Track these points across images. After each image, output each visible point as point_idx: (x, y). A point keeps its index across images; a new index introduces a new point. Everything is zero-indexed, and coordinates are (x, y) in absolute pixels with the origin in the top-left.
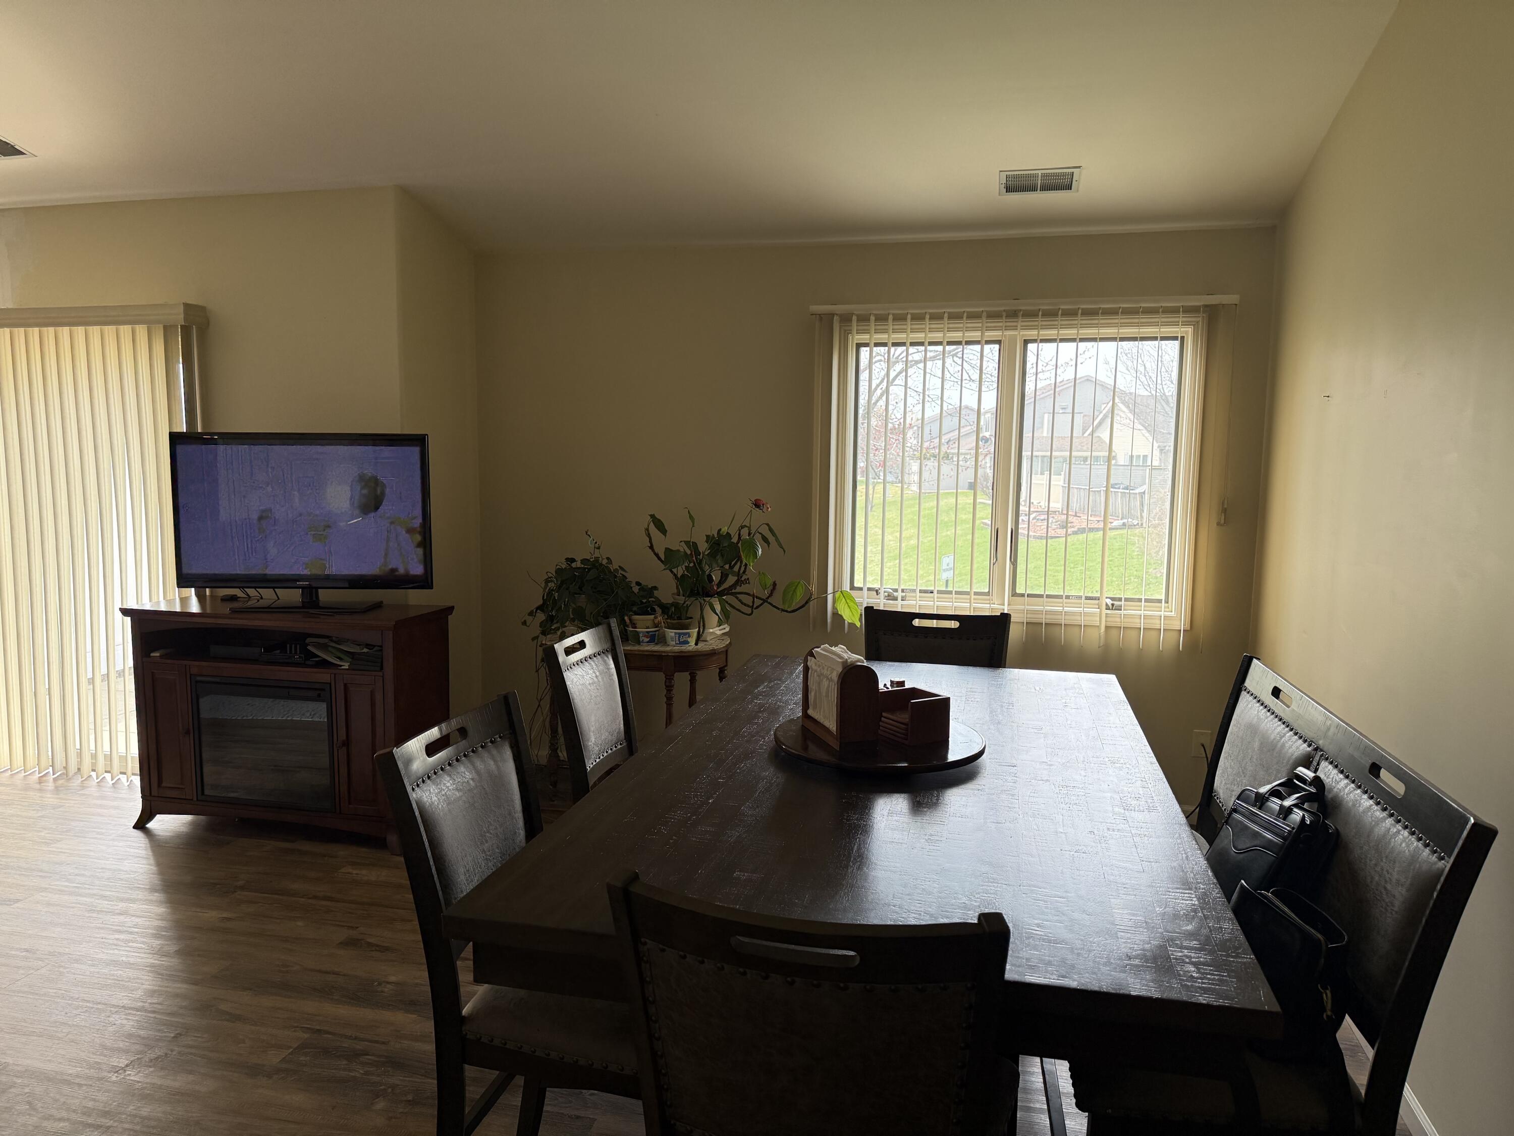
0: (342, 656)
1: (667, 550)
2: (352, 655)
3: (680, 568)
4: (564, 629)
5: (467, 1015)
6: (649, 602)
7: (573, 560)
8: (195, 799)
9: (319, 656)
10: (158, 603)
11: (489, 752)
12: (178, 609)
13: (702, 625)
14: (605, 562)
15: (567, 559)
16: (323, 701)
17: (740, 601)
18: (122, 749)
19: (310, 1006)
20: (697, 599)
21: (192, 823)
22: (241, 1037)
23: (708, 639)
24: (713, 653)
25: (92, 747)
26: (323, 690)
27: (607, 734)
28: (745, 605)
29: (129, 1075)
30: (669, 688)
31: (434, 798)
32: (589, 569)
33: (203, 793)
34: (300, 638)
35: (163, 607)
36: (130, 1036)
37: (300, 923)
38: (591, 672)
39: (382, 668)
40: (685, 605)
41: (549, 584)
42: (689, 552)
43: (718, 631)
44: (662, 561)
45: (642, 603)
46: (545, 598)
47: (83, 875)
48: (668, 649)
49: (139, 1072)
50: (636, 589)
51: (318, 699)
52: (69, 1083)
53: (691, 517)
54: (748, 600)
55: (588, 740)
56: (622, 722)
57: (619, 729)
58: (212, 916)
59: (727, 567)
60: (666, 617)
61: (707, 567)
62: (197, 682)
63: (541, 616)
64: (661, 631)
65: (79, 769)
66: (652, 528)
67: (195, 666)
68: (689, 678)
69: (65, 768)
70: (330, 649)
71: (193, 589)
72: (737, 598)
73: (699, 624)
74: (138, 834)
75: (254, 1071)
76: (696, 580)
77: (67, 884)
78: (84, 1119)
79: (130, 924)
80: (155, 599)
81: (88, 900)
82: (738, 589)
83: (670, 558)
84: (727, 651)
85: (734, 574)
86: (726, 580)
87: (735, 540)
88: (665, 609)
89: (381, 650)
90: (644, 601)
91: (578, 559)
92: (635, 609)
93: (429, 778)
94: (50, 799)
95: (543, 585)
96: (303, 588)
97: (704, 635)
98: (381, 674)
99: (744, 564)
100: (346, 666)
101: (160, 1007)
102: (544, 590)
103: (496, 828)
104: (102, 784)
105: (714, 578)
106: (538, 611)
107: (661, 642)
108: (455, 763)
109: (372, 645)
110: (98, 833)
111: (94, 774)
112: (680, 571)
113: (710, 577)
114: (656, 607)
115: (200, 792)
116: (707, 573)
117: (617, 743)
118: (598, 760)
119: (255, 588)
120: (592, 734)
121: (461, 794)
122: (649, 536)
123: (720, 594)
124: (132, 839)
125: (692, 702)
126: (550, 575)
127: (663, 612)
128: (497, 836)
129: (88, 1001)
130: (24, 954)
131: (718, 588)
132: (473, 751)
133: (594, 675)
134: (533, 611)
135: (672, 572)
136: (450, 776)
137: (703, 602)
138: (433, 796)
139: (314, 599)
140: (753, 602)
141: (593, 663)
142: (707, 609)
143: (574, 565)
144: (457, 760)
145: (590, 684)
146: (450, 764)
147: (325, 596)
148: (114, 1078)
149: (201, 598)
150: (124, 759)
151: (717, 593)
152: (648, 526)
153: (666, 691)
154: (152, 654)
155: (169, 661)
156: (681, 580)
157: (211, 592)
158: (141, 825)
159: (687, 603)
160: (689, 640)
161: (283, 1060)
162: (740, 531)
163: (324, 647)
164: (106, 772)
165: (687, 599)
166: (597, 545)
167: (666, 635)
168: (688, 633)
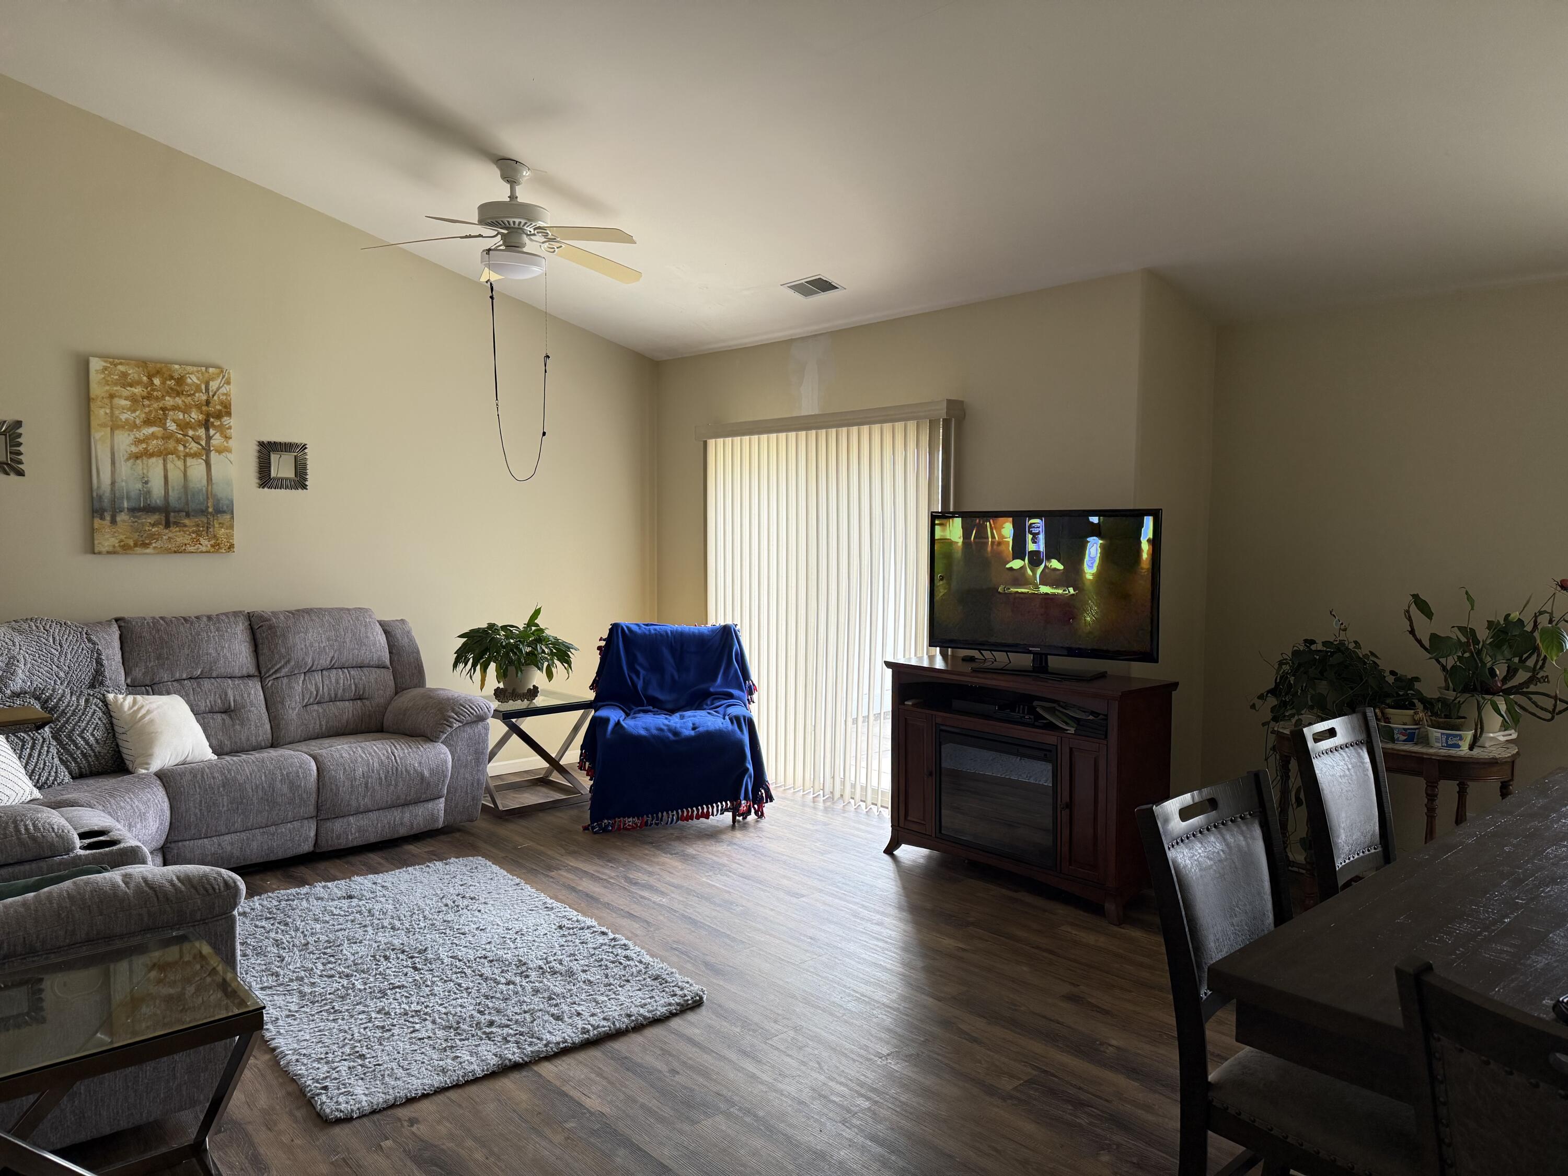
0: (1069, 721)
1: (1434, 637)
2: (1077, 721)
3: (1450, 658)
4: (1300, 717)
5: (1213, 1082)
6: (1408, 694)
7: (1312, 642)
8: (934, 835)
9: (1046, 719)
10: (910, 659)
11: (1239, 827)
12: (925, 664)
13: (1480, 728)
14: (1351, 646)
15: (1306, 641)
16: (1049, 761)
17: (1534, 703)
18: (875, 783)
19: (1038, 1047)
20: (1473, 696)
21: (929, 858)
22: (978, 1057)
23: (1487, 745)
24: (1493, 763)
25: (853, 778)
26: (1050, 751)
27: (1359, 834)
28: (1542, 708)
29: (890, 1063)
30: (1431, 797)
31: (1188, 862)
32: (1333, 654)
33: (940, 831)
34: (1027, 700)
35: (914, 662)
36: (889, 1030)
37: (1025, 969)
38: (1342, 763)
39: (1106, 737)
40: (1456, 701)
41: (1284, 666)
42: (1463, 639)
43: (1501, 737)
44: (1426, 649)
45: (1398, 695)
46: (1278, 681)
47: (848, 885)
48: (1432, 751)
49: (898, 1063)
50: (1390, 679)
51: (1045, 759)
52: (846, 1056)
53: (1469, 598)
54: (1548, 703)
55: (1338, 837)
56: (1378, 824)
57: (1374, 831)
58: (948, 943)
59: (1516, 660)
60: (1430, 714)
61: (1489, 659)
62: (942, 730)
63: (1272, 701)
64: (1422, 730)
65: (842, 796)
66: (1414, 610)
67: (940, 716)
68: (1458, 790)
69: (832, 793)
70: (1057, 712)
71: (938, 649)
72: (1530, 699)
73: (1476, 725)
74: (887, 858)
75: (991, 1091)
76: (1474, 673)
77: (836, 889)
78: (858, 1088)
79: (885, 934)
80: (907, 656)
81: (855, 907)
82: (1532, 688)
83: (1437, 645)
84: (1513, 762)
85: (1527, 669)
86: (1514, 675)
87: (1529, 628)
88: (1428, 704)
89: (1106, 720)
90: (1401, 693)
91: (1319, 641)
92: (1389, 701)
93: (1182, 841)
94: (820, 816)
95: (1276, 666)
96: (1035, 653)
97: (1482, 740)
98: (1105, 742)
99: (1542, 657)
100: (1072, 731)
101: (911, 1012)
102: (1277, 673)
103: (1245, 905)
104: (859, 811)
105: (1498, 672)
106: (1269, 695)
107: (1421, 743)
108: (1206, 832)
109: (1097, 713)
110: (858, 852)
111: (852, 801)
112: (1450, 662)
113: (1492, 672)
114: (1416, 701)
115: (938, 831)
116: (1489, 665)
117: (1370, 847)
118: (1347, 861)
119: (991, 651)
120: (1342, 831)
121: (1212, 862)
122: (1410, 619)
123: (1507, 692)
124: (884, 862)
125: (1460, 819)
126: (1285, 656)
127: (1425, 708)
128: (1246, 913)
129: (857, 992)
130: (809, 940)
131: (1503, 685)
132: (1223, 824)
133: (1346, 767)
134: (1263, 694)
135: (1439, 662)
136: (1202, 843)
137: (1480, 699)
138: (1187, 858)
139: (1044, 664)
140: (1555, 706)
141: (1344, 754)
142: (1489, 707)
143: (1313, 647)
144: (1208, 830)
145: (1340, 776)
146: (1201, 832)
147: (1054, 662)
148: (879, 1063)
149: (944, 655)
150: (875, 792)
151: (1503, 691)
152: (1409, 607)
153: (1426, 800)
154: (906, 703)
155: (919, 710)
156: (1450, 673)
157: (952, 652)
158: (889, 851)
159: (1458, 699)
160: (1460, 743)
161: (1015, 1089)
162: (1536, 617)
163: (1052, 711)
164: (861, 801)
165: (1459, 695)
166: (1343, 627)
167: (1430, 735)
168: (1460, 735)
